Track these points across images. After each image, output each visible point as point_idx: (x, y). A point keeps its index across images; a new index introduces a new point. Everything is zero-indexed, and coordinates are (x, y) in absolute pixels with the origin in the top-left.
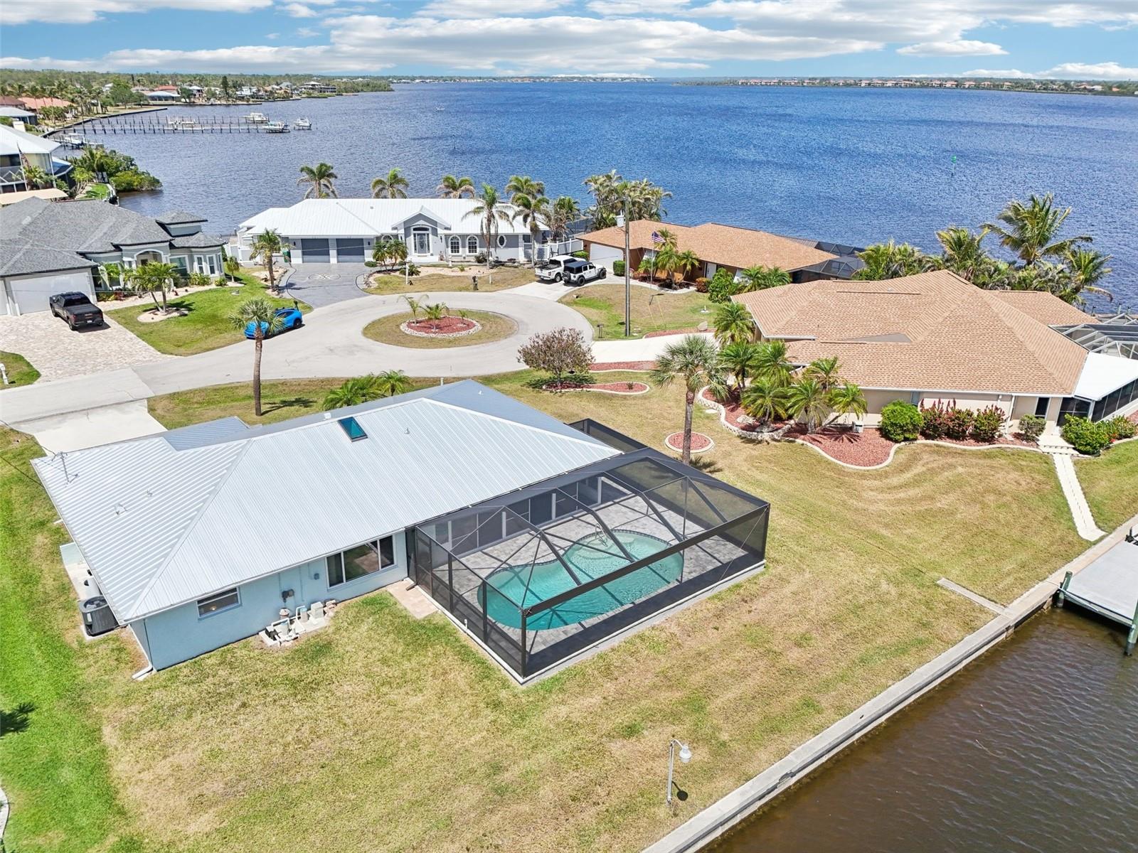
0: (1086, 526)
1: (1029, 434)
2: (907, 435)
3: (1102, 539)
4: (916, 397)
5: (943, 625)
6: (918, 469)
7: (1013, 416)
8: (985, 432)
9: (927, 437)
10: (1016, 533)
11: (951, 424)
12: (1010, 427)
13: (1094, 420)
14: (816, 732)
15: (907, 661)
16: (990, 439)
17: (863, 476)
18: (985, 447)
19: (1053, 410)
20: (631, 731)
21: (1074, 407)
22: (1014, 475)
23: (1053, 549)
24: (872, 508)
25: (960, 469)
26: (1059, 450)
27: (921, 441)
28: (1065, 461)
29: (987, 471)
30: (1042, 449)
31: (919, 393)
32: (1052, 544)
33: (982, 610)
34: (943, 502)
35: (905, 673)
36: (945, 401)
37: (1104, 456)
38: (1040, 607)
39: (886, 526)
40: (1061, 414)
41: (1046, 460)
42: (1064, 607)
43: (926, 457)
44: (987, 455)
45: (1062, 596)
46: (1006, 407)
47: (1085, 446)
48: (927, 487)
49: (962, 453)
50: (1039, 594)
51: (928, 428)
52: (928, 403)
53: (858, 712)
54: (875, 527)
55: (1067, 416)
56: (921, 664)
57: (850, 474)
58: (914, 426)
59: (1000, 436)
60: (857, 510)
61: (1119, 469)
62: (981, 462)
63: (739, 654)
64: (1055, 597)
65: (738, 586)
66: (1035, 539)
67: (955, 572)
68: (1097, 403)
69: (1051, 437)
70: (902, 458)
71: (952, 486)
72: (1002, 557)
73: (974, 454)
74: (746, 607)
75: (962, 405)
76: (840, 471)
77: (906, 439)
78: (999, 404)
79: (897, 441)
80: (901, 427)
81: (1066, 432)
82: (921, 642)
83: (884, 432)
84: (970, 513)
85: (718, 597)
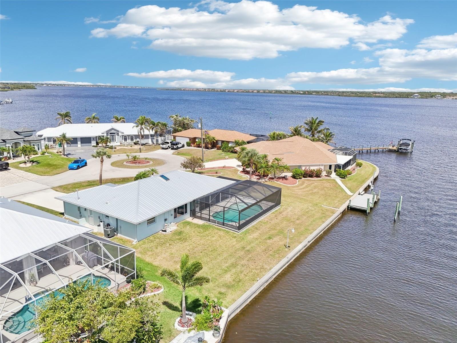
0: (349, 193)
1: (329, 174)
2: (300, 177)
3: (353, 195)
4: (300, 167)
5: (327, 213)
6: (305, 185)
7: (324, 171)
8: (318, 175)
9: (304, 177)
10: (335, 195)
11: (310, 173)
12: (324, 173)
13: (343, 169)
14: (311, 233)
15: (323, 220)
16: (319, 177)
17: (293, 187)
18: (319, 179)
19: (333, 168)
20: (270, 238)
21: (338, 166)
22: (328, 184)
23: (344, 197)
24: (299, 193)
25: (316, 184)
26: (336, 178)
27: (303, 178)
28: (338, 180)
29: (322, 184)
30: (332, 178)
31: (301, 166)
32: (343, 196)
33: (334, 210)
34: (315, 190)
35: (324, 222)
36: (307, 167)
37: (347, 179)
38: (345, 210)
39: (304, 196)
40: (335, 169)
41: (334, 180)
42: (350, 209)
43: (306, 182)
44: (320, 180)
45: (349, 206)
46: (322, 167)
47: (343, 176)
48: (309, 188)
49: (314, 180)
50: (344, 207)
51: (305, 175)
52: (303, 168)
53: (318, 229)
54: (301, 197)
55: (336, 169)
56: (326, 220)
57: (289, 187)
58: (302, 174)
59: (322, 176)
60: (295, 194)
61: (351, 181)
62: (320, 182)
63: (285, 223)
64: (348, 207)
65: (277, 211)
66: (339, 196)
67: (325, 204)
68: (343, 165)
69: (333, 175)
70: (300, 182)
71: (315, 187)
72: (334, 200)
73: (318, 180)
74: (281, 214)
75: (312, 168)
76: (287, 186)
77: (300, 178)
78: (320, 167)
79: (298, 179)
80: (299, 174)
81: (337, 173)
82: (324, 216)
83: (294, 177)
84: (323, 192)
85: (273, 213)
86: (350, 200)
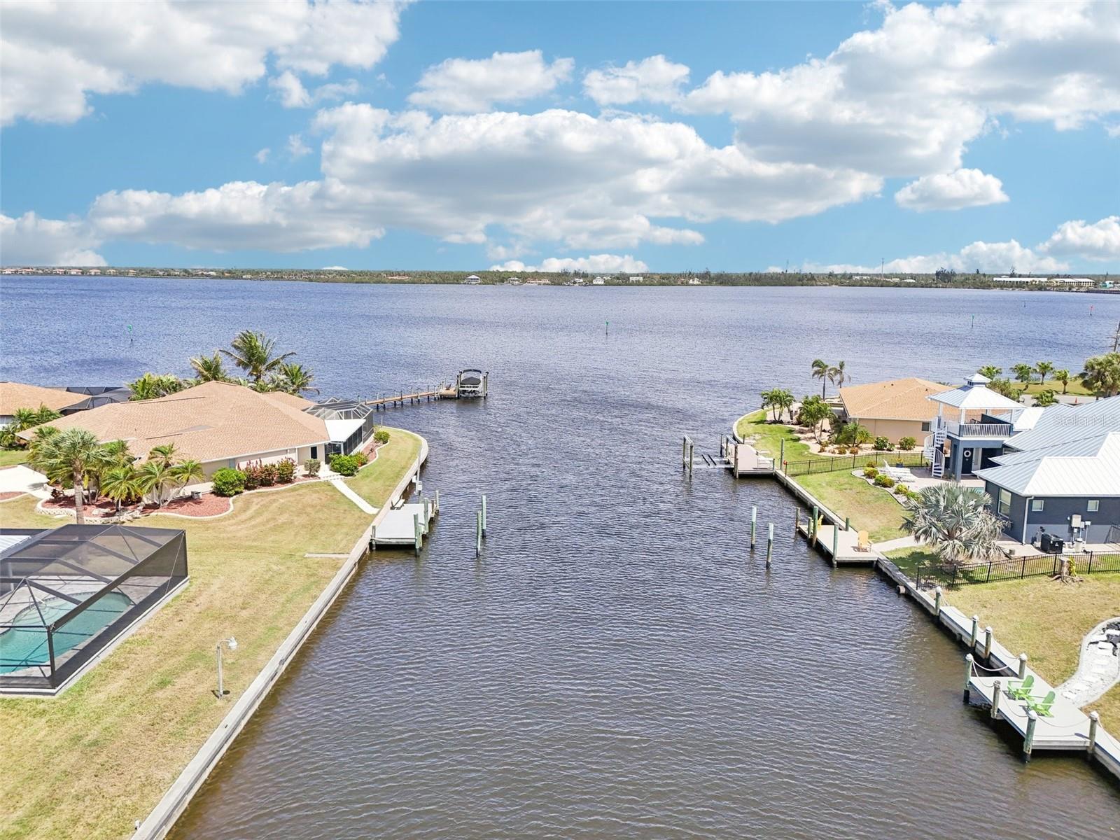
0: (369, 509)
1: (313, 470)
2: (237, 489)
3: (379, 512)
4: (233, 462)
5: (321, 572)
6: (254, 508)
7: (300, 463)
8: (285, 478)
9: (247, 488)
10: (335, 522)
11: (263, 476)
12: (300, 471)
13: (346, 454)
14: (285, 638)
15: (314, 592)
16: (290, 481)
17: (219, 520)
18: (289, 486)
19: (321, 454)
21: (333, 448)
22: (315, 496)
23: (358, 523)
24: (239, 535)
25: (282, 501)
26: (332, 478)
27: (246, 492)
28: (339, 482)
29: (298, 498)
30: (322, 480)
31: (234, 459)
32: (356, 521)
33: (338, 559)
34: (282, 519)
35: (315, 598)
36: (254, 461)
37: (358, 476)
38: (364, 553)
39: (254, 540)
40: (327, 456)
41: (328, 484)
42: (377, 549)
43: (255, 500)
44: (293, 490)
45: (374, 543)
46: (294, 456)
47: (347, 471)
48: (266, 515)
49: (277, 493)
50: (361, 546)
51: (249, 482)
52: (243, 465)
53: (303, 620)
54: (247, 543)
55: (330, 456)
56: (322, 591)
57: (208, 522)
58: (240, 481)
59: (295, 478)
60: (228, 538)
61: (369, 479)
62: (292, 493)
63: (206, 626)
64: (371, 544)
65: (178, 597)
66: (346, 521)
67: (312, 549)
68: (344, 444)
69: (325, 471)
70: (239, 504)
71: (282, 510)
72: (333, 534)
73: (285, 491)
74: (193, 605)
75: (267, 461)
76: (202, 522)
77: (237, 493)
78: (289, 456)
79: (230, 496)
80: (232, 484)
81: (333, 466)
82: (315, 582)
83: (219, 492)
84: (303, 520)
86: (374, 528)
